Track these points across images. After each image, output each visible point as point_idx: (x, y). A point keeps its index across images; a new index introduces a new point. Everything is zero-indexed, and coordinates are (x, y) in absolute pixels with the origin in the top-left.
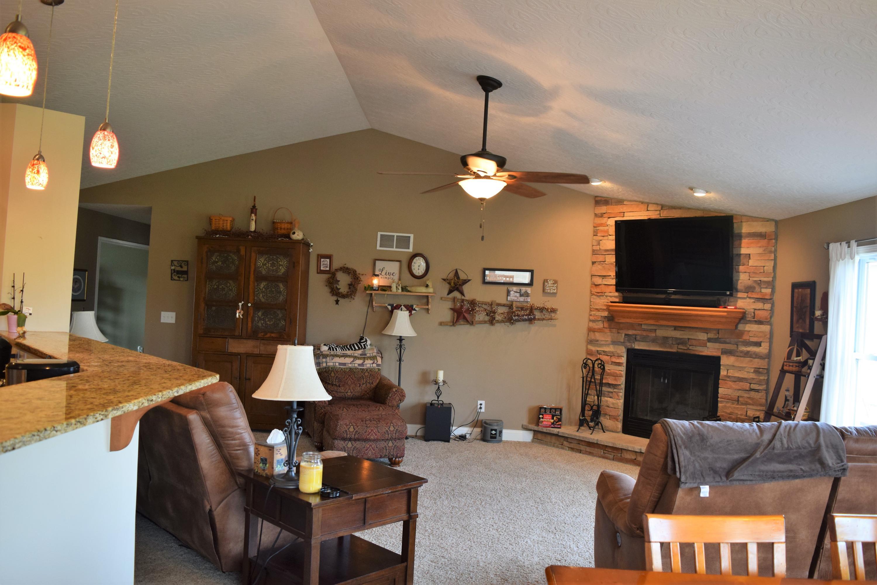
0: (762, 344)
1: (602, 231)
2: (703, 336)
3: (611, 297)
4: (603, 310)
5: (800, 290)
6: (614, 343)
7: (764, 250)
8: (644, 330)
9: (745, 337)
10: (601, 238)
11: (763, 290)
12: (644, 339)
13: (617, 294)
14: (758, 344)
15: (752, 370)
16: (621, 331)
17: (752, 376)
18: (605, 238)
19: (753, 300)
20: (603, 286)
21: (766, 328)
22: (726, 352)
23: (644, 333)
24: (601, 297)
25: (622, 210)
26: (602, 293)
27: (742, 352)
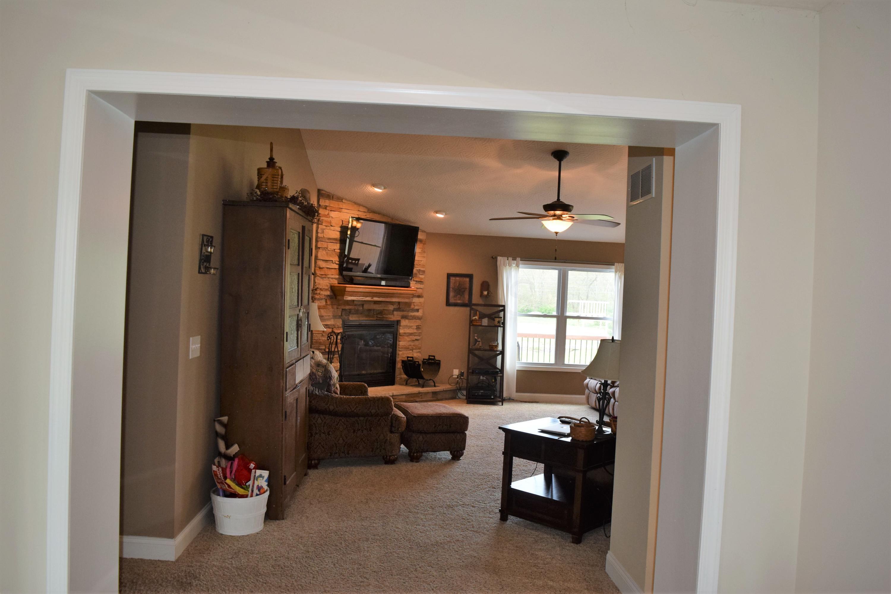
0: (420, 310)
1: (326, 221)
2: (391, 308)
3: (332, 278)
4: (326, 290)
5: (458, 278)
6: (335, 317)
7: (422, 251)
8: (356, 305)
9: (412, 306)
10: (325, 227)
11: (421, 276)
12: (357, 312)
13: (337, 277)
14: (418, 310)
15: (415, 327)
16: (339, 307)
17: (415, 331)
18: (328, 228)
19: (415, 282)
20: (326, 269)
21: (421, 300)
22: (405, 317)
23: (356, 308)
24: (324, 279)
25: (341, 207)
26: (325, 275)
27: (411, 316)
